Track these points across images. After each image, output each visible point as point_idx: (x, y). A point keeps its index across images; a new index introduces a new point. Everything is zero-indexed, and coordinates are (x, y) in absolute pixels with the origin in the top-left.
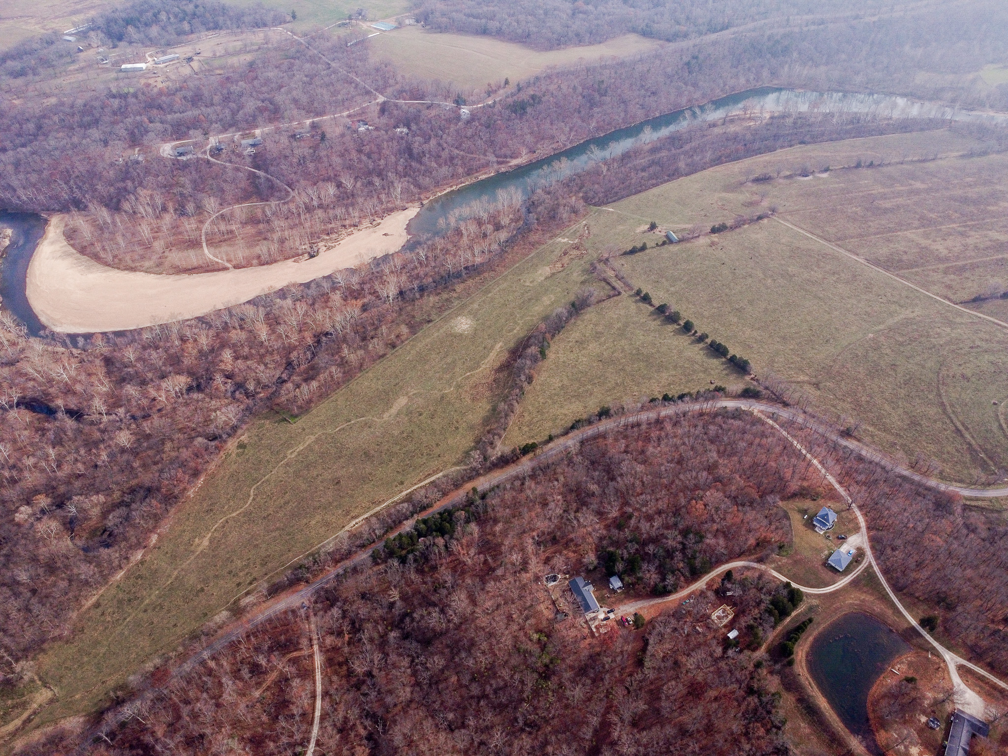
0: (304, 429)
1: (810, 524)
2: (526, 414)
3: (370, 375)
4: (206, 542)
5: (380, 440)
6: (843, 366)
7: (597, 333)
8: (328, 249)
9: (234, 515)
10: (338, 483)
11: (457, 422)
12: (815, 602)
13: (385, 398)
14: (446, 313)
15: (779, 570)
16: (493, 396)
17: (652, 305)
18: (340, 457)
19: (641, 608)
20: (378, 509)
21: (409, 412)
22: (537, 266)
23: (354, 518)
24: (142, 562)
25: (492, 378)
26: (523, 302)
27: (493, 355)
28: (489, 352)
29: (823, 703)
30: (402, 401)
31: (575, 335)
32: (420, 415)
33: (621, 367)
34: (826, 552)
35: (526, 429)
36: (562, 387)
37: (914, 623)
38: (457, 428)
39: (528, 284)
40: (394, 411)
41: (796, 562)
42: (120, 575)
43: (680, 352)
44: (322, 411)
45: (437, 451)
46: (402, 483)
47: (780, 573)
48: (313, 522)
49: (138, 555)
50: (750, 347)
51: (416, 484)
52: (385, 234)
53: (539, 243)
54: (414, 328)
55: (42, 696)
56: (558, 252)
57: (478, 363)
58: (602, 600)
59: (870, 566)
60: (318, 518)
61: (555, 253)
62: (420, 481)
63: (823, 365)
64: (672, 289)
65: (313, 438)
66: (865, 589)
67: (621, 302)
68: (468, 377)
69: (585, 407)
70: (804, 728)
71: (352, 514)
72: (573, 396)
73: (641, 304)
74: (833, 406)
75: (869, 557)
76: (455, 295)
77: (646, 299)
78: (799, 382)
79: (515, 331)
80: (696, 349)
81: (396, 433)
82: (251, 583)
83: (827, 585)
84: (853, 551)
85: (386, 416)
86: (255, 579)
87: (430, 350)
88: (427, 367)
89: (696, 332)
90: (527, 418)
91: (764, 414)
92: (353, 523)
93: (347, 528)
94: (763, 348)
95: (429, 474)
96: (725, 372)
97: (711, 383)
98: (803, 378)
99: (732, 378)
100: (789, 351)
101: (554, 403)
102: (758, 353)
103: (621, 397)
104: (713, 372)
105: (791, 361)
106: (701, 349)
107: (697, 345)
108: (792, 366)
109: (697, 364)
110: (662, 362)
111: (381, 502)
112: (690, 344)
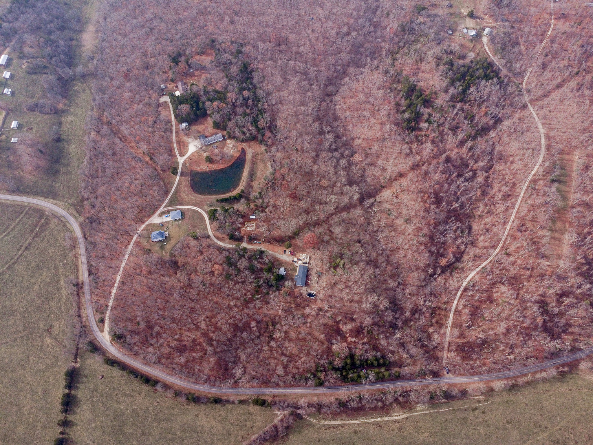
1: (167, 239)
6: (16, 332)
12: (206, 207)
15: (206, 228)
19: (280, 254)
20: (379, 419)
23: (397, 422)
29: (245, 174)
33: (143, 438)
34: (176, 223)
35: (249, 424)
37: (178, 178)
41: (194, 227)
43: (91, 422)
46: (355, 432)
47: (206, 227)
48: (426, 435)
51: (346, 425)
58: (294, 269)
59: (165, 207)
60: (422, 436)
62: (342, 426)
63: (25, 342)
66: (180, 199)
69: (197, 416)
70: (259, 173)
71: (397, 425)
72: (196, 432)
74: (60, 308)
75: (161, 209)
78: (55, 339)
80: (78, 416)
82: (476, 409)
83: (194, 210)
84: (164, 216)
86: (473, 410)
89: (62, 433)
90: (241, 434)
91: (104, 327)
92: (399, 418)
93: (405, 416)
94: (39, 383)
95: (334, 428)
96: (85, 380)
97: (103, 376)
98: (48, 340)
99: (86, 372)
100: (28, 369)
101: (213, 435)
102: (46, 382)
103: (167, 408)
104: (92, 385)
105: (37, 359)
106: (76, 413)
107: (73, 420)
108: (42, 355)
109: (93, 401)
110: (112, 421)
111: (376, 424)
112: (76, 424)
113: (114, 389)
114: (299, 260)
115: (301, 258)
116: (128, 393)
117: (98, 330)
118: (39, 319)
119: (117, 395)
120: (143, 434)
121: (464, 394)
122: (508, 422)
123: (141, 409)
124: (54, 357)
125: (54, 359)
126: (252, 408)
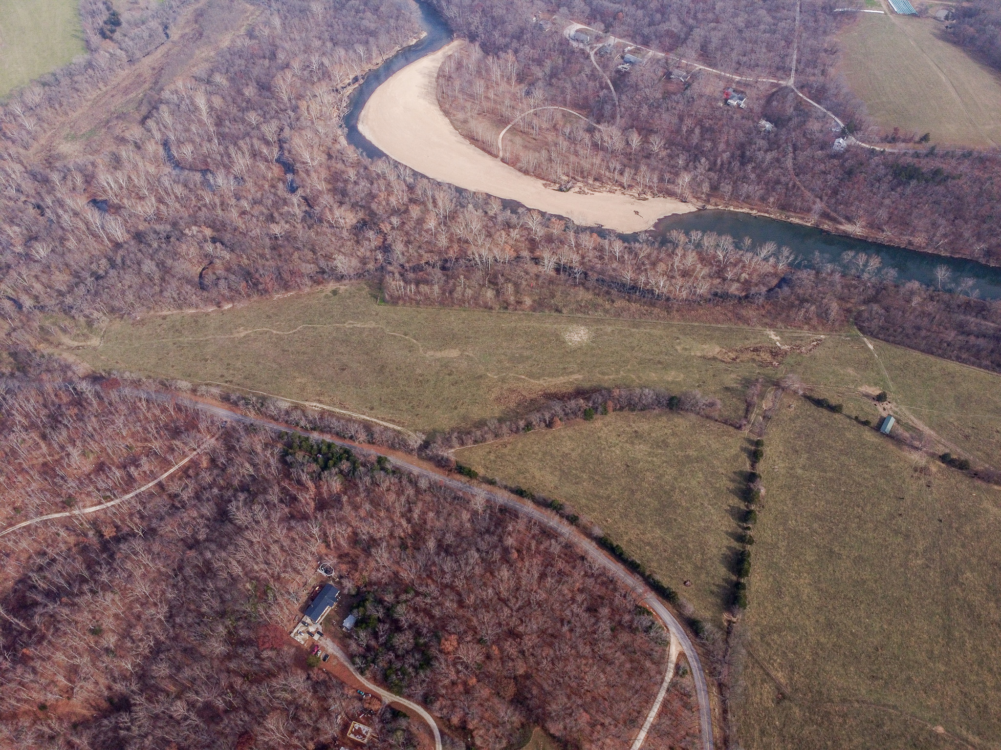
0: (377, 314)
2: (509, 447)
3: (464, 314)
4: (242, 335)
5: (403, 366)
6: (845, 716)
7: (663, 441)
8: (579, 193)
9: (275, 332)
10: (344, 370)
11: (463, 404)
13: (447, 339)
14: (580, 315)
16: (513, 411)
17: (753, 466)
18: (367, 354)
19: (336, 657)
20: (338, 410)
21: (446, 364)
22: (712, 339)
23: (320, 402)
24: (207, 314)
25: (533, 396)
26: (650, 360)
27: (562, 379)
28: (562, 375)
30: (454, 353)
31: (643, 426)
32: (450, 375)
33: (635, 487)
35: (492, 457)
36: (565, 456)
38: (456, 408)
39: (678, 348)
40: (439, 355)
42: (192, 311)
43: (706, 530)
44: (402, 312)
45: (421, 410)
48: (299, 380)
49: (211, 309)
50: (779, 594)
51: (378, 418)
52: (637, 213)
53: (747, 321)
54: (539, 305)
55: (95, 341)
56: (751, 343)
57: (543, 375)
58: (328, 619)
60: (303, 380)
61: (747, 342)
62: (383, 419)
63: (824, 690)
64: (800, 471)
65: (373, 325)
67: (731, 436)
68: (519, 379)
69: (556, 488)
71: (322, 398)
72: (561, 470)
73: (744, 456)
74: (763, 732)
76: (608, 306)
77: (755, 455)
78: (768, 674)
79: (606, 377)
80: (725, 542)
81: (418, 371)
82: (226, 382)
85: (430, 353)
86: (231, 382)
87: (526, 333)
88: (505, 344)
89: (748, 528)
90: (506, 451)
91: (678, 659)
92: (314, 404)
93: (307, 404)
94: (791, 610)
95: (393, 421)
96: (715, 589)
97: (685, 583)
98: (781, 676)
99: (711, 599)
100: (813, 640)
101: (541, 460)
102: (778, 608)
103: (594, 511)
104: (703, 576)
105: (798, 650)
106: (729, 548)
107: (732, 540)
108: (791, 655)
109: (702, 554)
110: (675, 520)
111: (345, 408)
112: (727, 533)
113: (669, 560)
114: (311, 634)
115: (307, 636)
116: (647, 548)
117: (690, 660)
118: (802, 726)
119: (665, 551)
120: (633, 492)
121: (226, 399)
122: (206, 360)
123: (631, 520)
124: (768, 644)
125: (767, 638)
126: (481, 471)
